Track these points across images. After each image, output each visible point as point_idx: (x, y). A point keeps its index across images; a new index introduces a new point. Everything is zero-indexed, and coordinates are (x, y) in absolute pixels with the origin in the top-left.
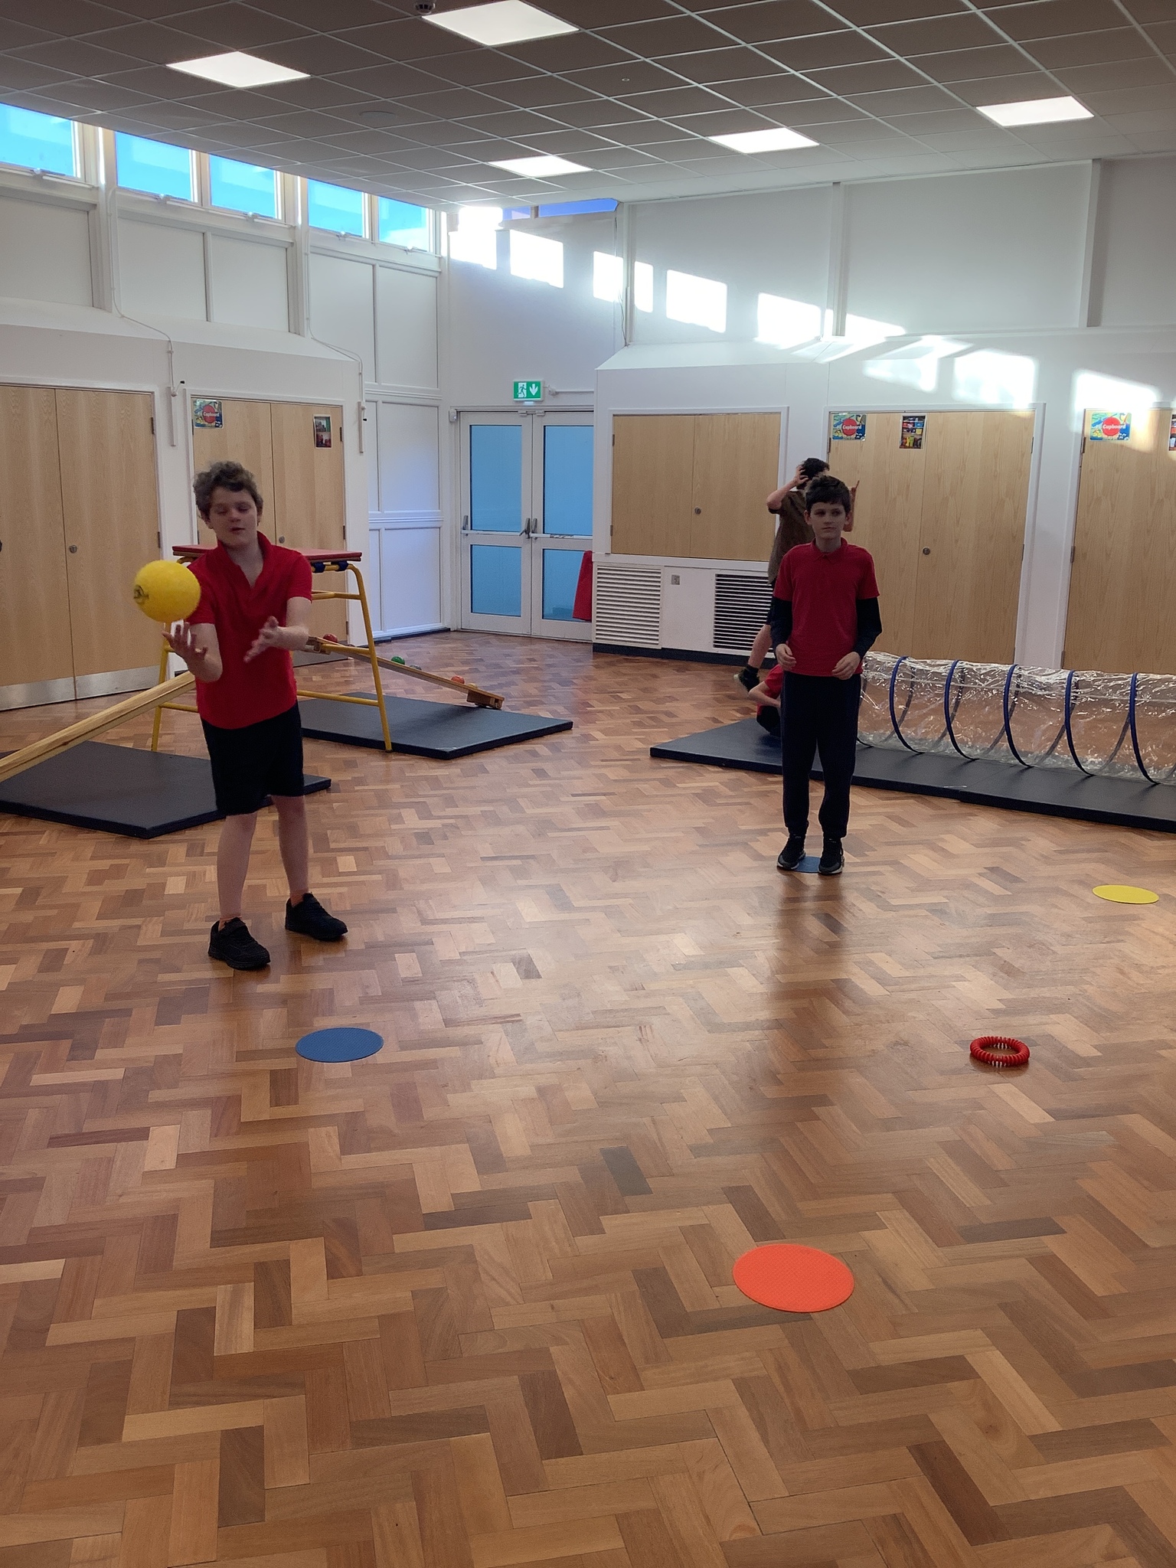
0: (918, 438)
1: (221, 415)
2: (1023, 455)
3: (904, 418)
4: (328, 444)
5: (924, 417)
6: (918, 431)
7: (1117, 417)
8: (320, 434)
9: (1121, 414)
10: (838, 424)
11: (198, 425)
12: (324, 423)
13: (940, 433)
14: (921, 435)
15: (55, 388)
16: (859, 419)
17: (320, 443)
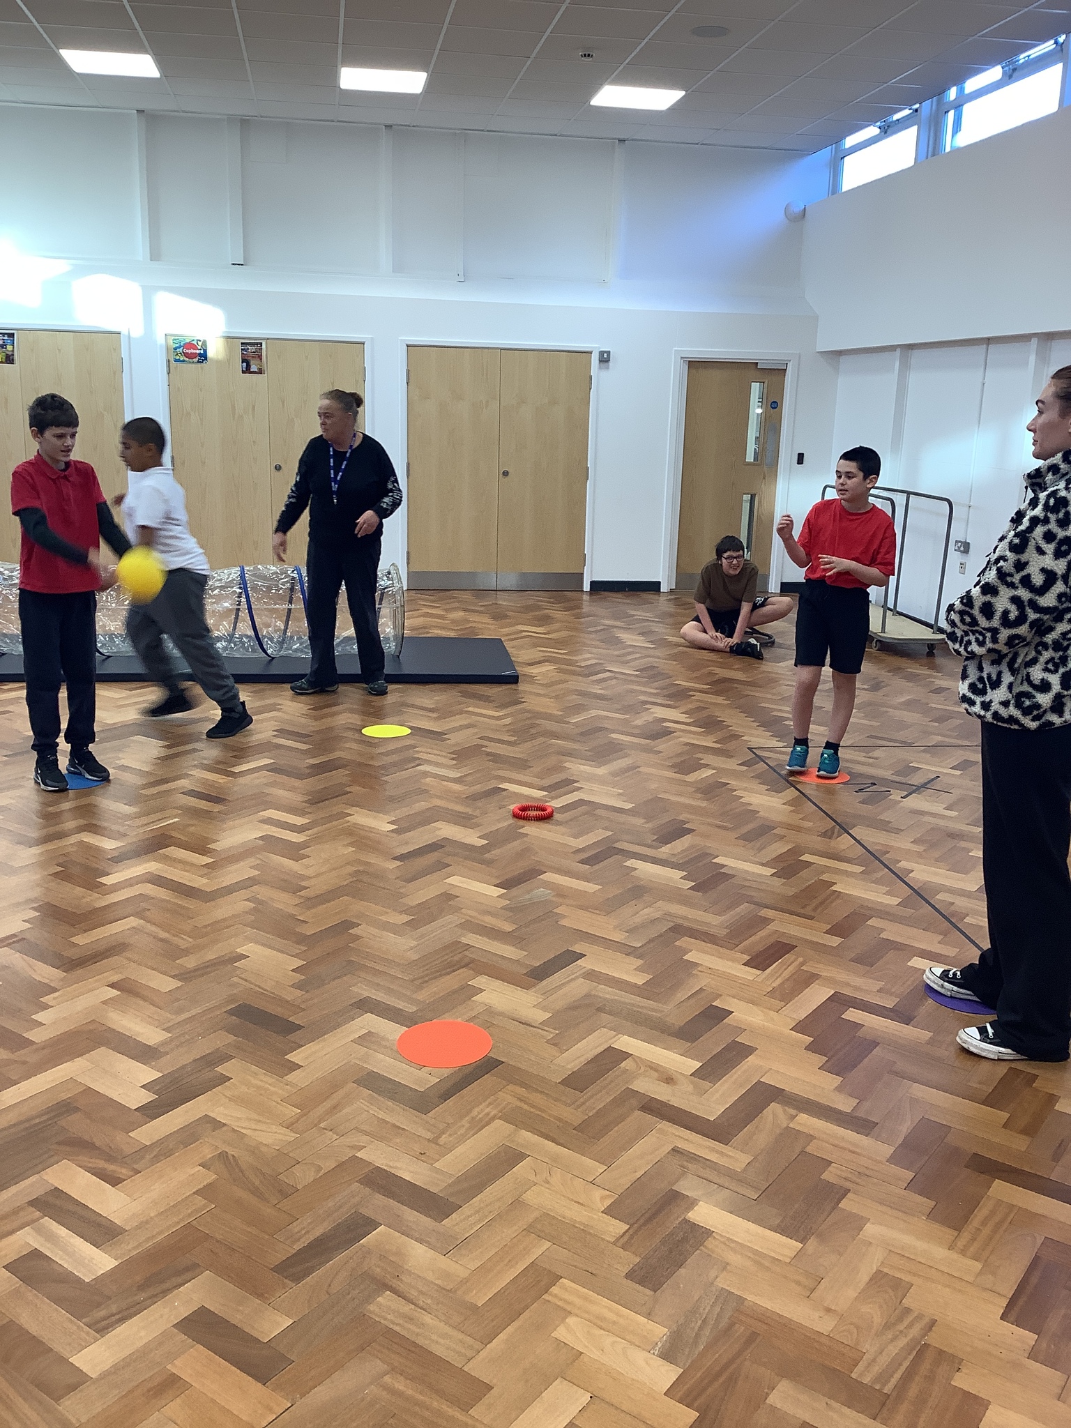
0: (10, 353)
2: (115, 373)
5: (14, 334)
6: (9, 348)
7: (195, 343)
9: (198, 340)
13: (32, 350)
14: (13, 351)
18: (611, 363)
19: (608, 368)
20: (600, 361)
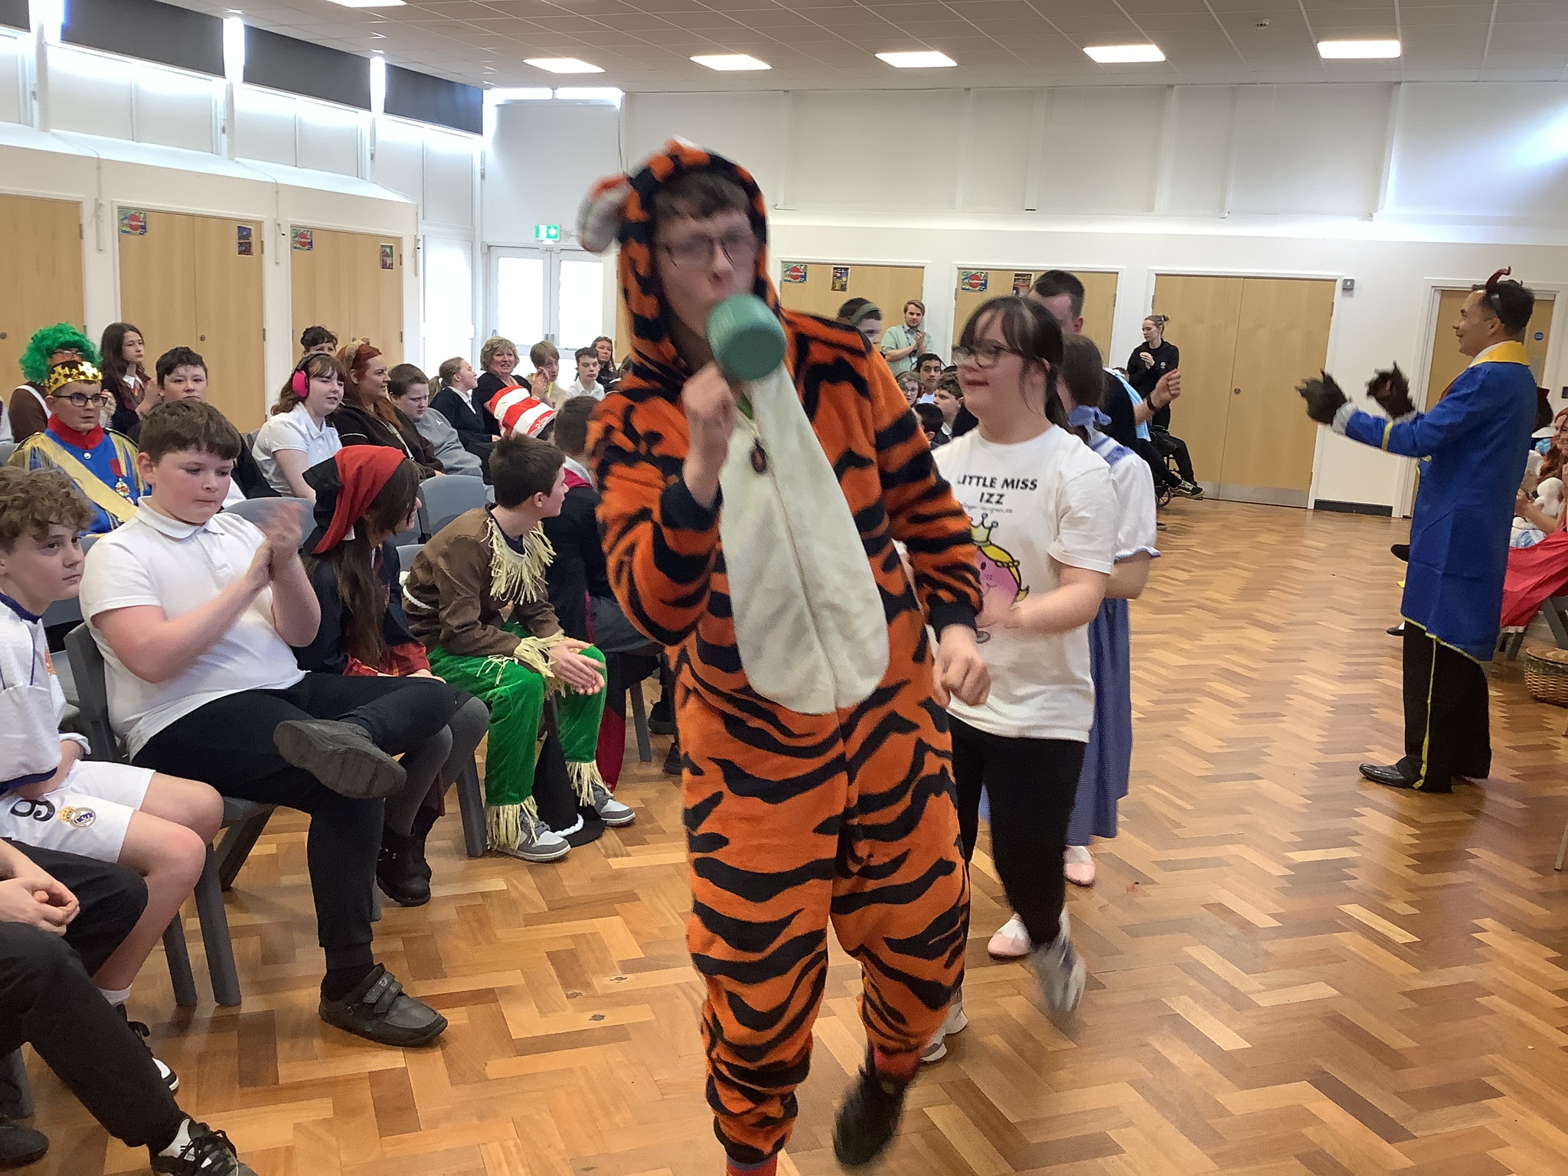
0: (844, 283)
1: (311, 242)
3: (835, 269)
4: (390, 267)
5: (848, 269)
6: (844, 279)
8: (385, 258)
10: (788, 270)
11: (295, 248)
12: (388, 250)
13: (860, 280)
14: (847, 281)
15: (193, 216)
16: (803, 267)
17: (384, 266)
18: (1355, 291)
19: (1352, 296)
20: (1344, 289)
